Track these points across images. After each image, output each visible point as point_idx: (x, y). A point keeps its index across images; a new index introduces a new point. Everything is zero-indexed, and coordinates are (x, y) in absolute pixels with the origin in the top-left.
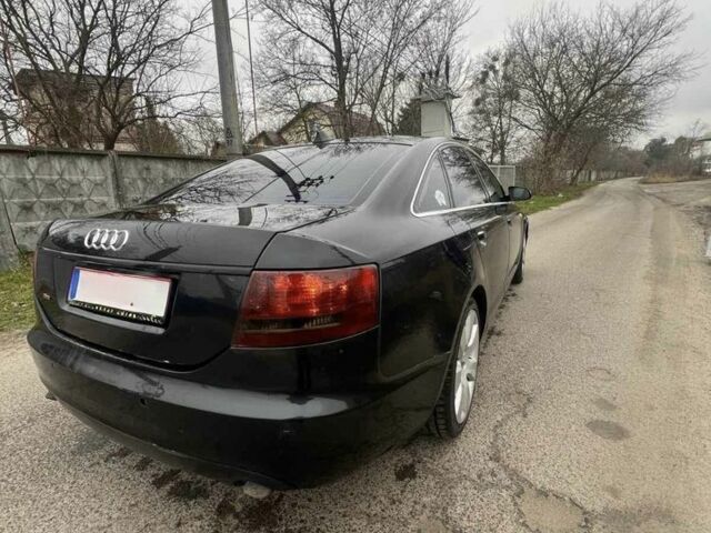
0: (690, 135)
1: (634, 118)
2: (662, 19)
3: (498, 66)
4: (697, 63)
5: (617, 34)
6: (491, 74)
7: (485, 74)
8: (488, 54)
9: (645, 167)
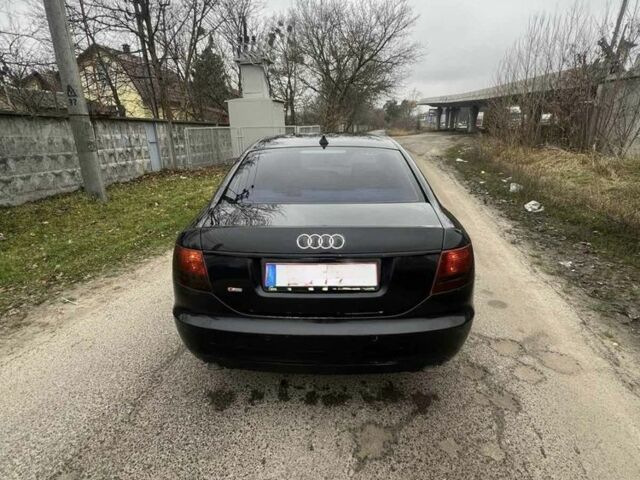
0: (411, 99)
1: (383, 87)
2: (402, 14)
3: (284, 30)
4: (422, 50)
5: (374, 20)
6: (278, 36)
7: (272, 37)
8: (273, 18)
9: (385, 122)
